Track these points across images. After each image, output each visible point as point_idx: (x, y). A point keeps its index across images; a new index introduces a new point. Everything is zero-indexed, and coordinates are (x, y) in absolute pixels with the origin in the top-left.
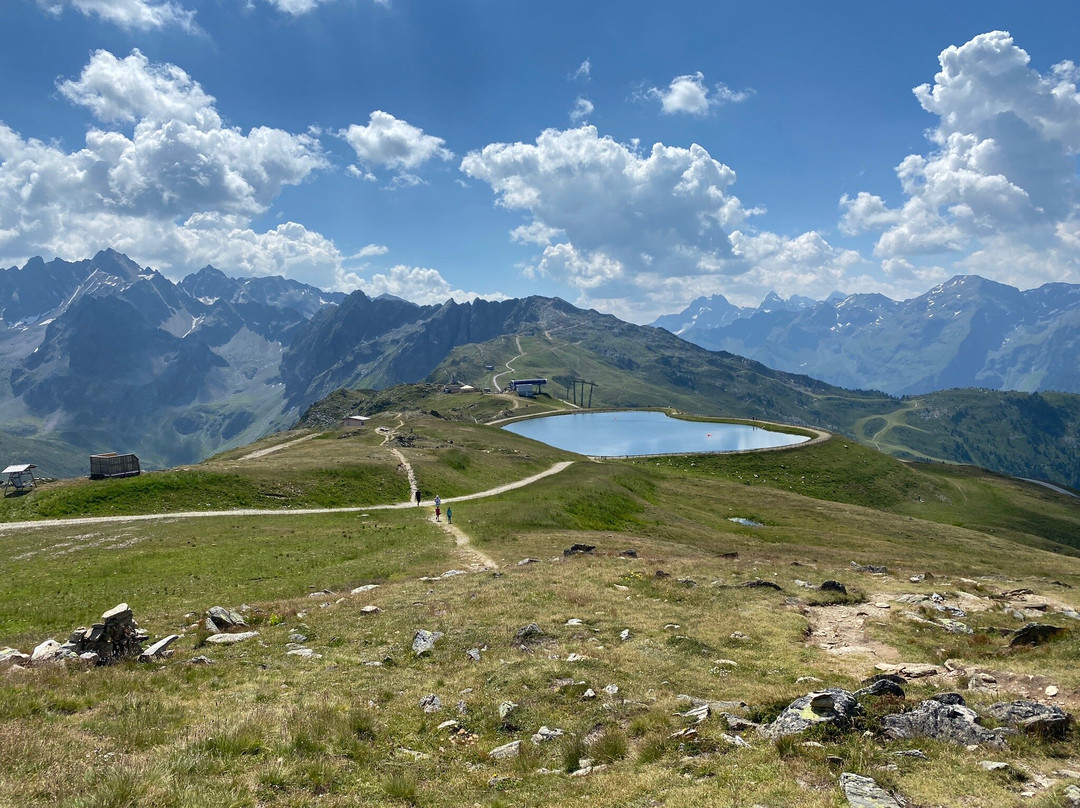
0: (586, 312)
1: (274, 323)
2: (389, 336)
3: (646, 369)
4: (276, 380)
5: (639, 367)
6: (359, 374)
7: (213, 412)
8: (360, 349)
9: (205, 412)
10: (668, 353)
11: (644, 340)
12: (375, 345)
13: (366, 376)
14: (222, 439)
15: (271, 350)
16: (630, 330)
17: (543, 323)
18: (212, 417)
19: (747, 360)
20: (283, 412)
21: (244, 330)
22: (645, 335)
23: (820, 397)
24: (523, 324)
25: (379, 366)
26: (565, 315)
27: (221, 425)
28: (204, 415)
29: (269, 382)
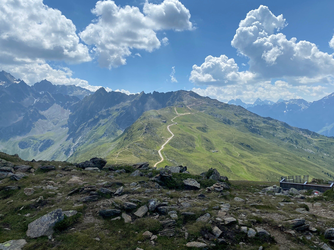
0: (205, 98)
1: (68, 102)
2: (115, 108)
3: (237, 124)
4: (66, 126)
5: (233, 123)
6: (101, 124)
7: (36, 139)
8: (101, 113)
9: (32, 139)
10: (245, 117)
11: (233, 111)
12: (108, 111)
13: (103, 125)
14: (39, 152)
15: (66, 113)
16: (226, 106)
17: (185, 102)
18: (35, 142)
19: (280, 122)
20: (66, 140)
21: (55, 105)
22: (233, 109)
23: (316, 140)
24: (176, 102)
25: (109, 120)
26: (195, 99)
27: (39, 145)
28: (32, 140)
29: (63, 127)
